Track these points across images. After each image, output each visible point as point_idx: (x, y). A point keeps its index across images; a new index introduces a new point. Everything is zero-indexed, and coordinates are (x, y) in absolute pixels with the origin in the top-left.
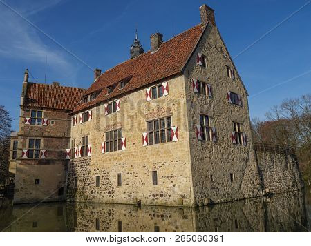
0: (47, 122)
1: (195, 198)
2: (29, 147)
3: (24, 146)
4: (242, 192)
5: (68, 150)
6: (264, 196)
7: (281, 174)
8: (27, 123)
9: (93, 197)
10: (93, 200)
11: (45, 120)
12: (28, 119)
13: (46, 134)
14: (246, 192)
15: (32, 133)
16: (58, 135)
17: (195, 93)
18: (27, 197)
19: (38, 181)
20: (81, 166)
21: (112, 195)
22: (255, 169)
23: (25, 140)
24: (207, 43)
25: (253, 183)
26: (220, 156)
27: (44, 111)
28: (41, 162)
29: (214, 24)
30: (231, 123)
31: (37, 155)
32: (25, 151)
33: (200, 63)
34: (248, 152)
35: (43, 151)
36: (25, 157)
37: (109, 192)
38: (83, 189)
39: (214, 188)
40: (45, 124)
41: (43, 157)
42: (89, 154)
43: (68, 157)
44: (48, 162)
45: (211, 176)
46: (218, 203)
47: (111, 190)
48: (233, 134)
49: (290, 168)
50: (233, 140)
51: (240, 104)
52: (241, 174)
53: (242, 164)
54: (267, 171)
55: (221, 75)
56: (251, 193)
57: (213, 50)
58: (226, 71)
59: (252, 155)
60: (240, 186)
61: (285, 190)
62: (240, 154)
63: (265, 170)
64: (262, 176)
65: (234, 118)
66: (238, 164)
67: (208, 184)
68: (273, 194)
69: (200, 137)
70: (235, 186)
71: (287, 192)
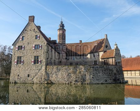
4: (33, 81)
6: (46, 84)
7: (65, 75)
14: (35, 80)
17: (17, 50)
22: (44, 73)
24: (26, 31)
25: (41, 78)
26: (24, 69)
29: (33, 21)
30: (33, 57)
33: (21, 40)
34: (42, 67)
39: (19, 79)
45: (18, 75)
46: (19, 83)
48: (33, 60)
49: (80, 72)
50: (32, 63)
51: (40, 48)
52: (34, 75)
53: (36, 71)
54: (53, 74)
55: (31, 40)
56: (38, 82)
57: (29, 32)
58: (35, 37)
59: (44, 68)
60: (33, 79)
61: (67, 83)
62: (36, 67)
63: (51, 73)
64: (49, 76)
65: (35, 55)
66: (33, 71)
67: (16, 77)
68: (54, 84)
69: (16, 64)
70: (30, 78)
71: (69, 84)
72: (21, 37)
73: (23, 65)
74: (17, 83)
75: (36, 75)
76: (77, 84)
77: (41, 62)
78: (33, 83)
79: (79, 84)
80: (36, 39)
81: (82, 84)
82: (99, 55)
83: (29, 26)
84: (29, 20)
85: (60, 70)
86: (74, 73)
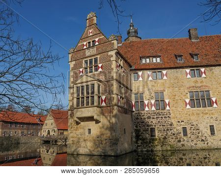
3: (118, 92)
5: (133, 102)
8: (118, 68)
9: (183, 145)
10: (183, 148)
11: (124, 69)
12: (118, 64)
13: (125, 83)
20: (157, 118)
21: (206, 142)
27: (122, 60)
35: (125, 100)
36: (119, 103)
37: (202, 140)
38: (165, 138)
40: (124, 73)
41: (125, 106)
42: (168, 108)
43: (134, 109)
44: (127, 112)
47: (204, 138)
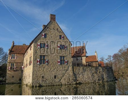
0: (16, 58)
1: (32, 84)
2: (11, 66)
3: (9, 66)
4: (61, 83)
5: (23, 67)
7: (90, 75)
8: (10, 59)
9: (24, 82)
11: (16, 57)
12: (11, 57)
13: (16, 62)
14: (63, 82)
15: (12, 62)
16: (20, 62)
17: (38, 48)
18: (10, 82)
19: (13, 77)
20: (24, 72)
22: (71, 74)
23: (10, 64)
24: (49, 28)
25: (69, 79)
26: (49, 69)
27: (15, 54)
28: (14, 71)
29: (55, 20)
30: (58, 57)
31: (13, 69)
32: (10, 67)
33: (43, 37)
34: (68, 67)
35: (15, 67)
36: (9, 69)
39: (43, 81)
40: (16, 59)
41: (15, 69)
43: (23, 69)
44: (16, 71)
45: (43, 77)
46: (45, 86)
48: (59, 61)
49: (100, 72)
50: (58, 63)
51: (66, 49)
52: (62, 76)
53: (63, 72)
54: (80, 74)
55: (55, 39)
56: (66, 83)
57: (52, 31)
58: (59, 37)
59: (70, 68)
60: (60, 80)
61: (92, 82)
62: (63, 68)
63: (78, 74)
64: (76, 76)
65: (61, 55)
66: (60, 72)
67: (41, 79)
68: (82, 83)
69: (38, 63)
70: (57, 80)
71: (93, 83)
72: (43, 34)
73: (48, 65)
74: (42, 86)
75: (63, 76)
76: (99, 82)
77: (67, 62)
78: (61, 85)
79: (101, 82)
80: (60, 38)
81: (103, 82)
82: (82, 59)
83: (51, 24)
84: (51, 18)
85: (85, 70)
86: (96, 73)
